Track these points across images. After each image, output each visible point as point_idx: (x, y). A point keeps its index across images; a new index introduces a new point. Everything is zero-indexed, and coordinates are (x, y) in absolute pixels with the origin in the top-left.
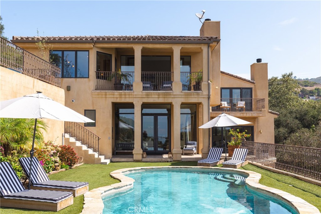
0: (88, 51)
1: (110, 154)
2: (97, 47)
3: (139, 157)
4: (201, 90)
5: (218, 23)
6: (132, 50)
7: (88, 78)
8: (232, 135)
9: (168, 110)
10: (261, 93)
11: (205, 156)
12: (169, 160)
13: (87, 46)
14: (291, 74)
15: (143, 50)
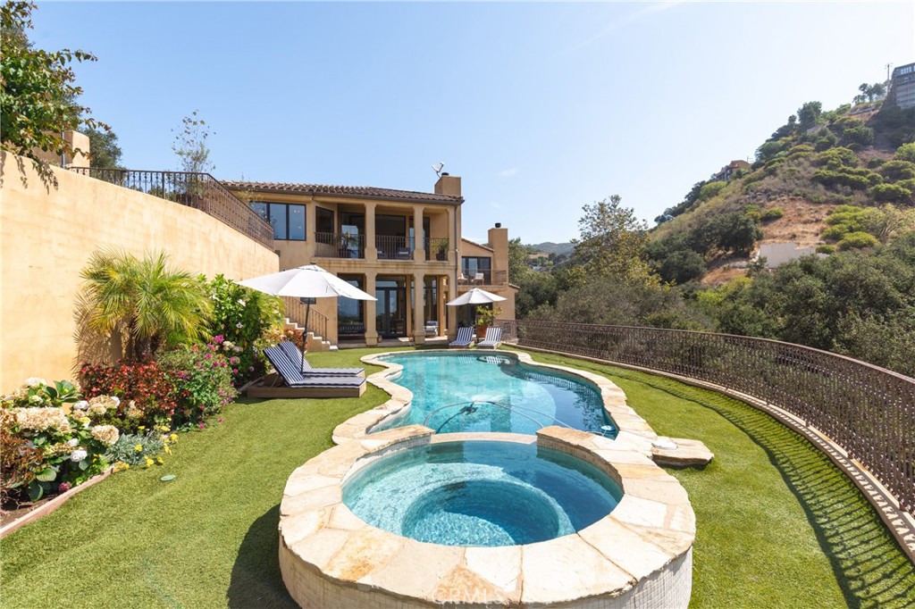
0: (305, 205)
1: (336, 339)
2: (317, 201)
3: (374, 342)
4: (447, 260)
5: (459, 179)
6: (363, 208)
7: (305, 240)
8: (480, 313)
9: (397, 283)
10: (501, 264)
11: (454, 337)
12: (410, 344)
13: (304, 199)
14: (518, 240)
15: (378, 208)
